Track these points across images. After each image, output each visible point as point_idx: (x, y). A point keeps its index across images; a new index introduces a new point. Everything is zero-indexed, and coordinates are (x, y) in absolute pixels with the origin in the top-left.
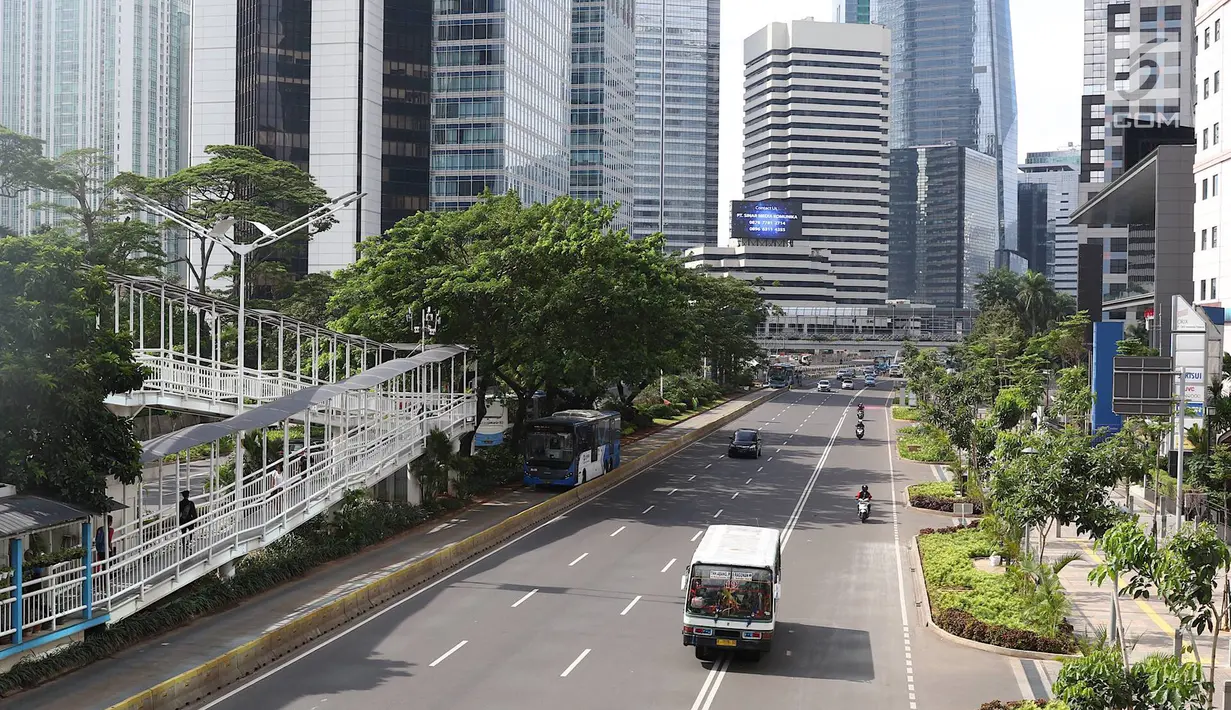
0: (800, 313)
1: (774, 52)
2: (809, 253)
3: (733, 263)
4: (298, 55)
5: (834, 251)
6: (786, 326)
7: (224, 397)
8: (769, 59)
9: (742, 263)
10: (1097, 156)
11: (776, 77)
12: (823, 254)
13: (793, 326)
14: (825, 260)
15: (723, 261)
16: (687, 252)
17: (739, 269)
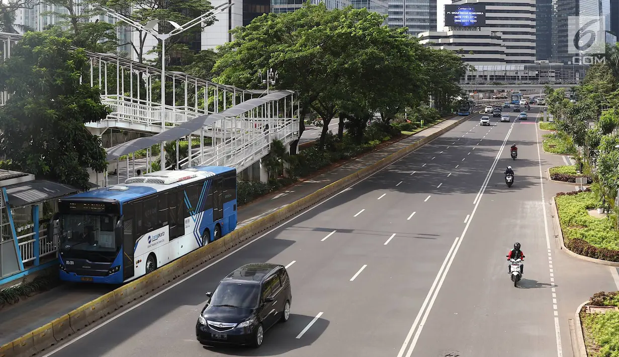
0: (485, 69)
2: (490, 34)
3: (446, 41)
5: (504, 33)
6: (477, 77)
7: (154, 122)
9: (451, 41)
12: (498, 34)
13: (481, 76)
14: (499, 38)
15: (440, 41)
16: (420, 35)
17: (450, 44)
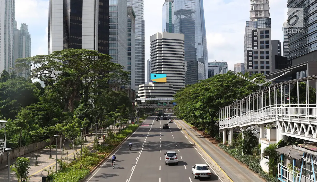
1: (158, 39)
2: (169, 85)
3: (151, 88)
4: (79, 38)
5: (174, 85)
6: (164, 103)
8: (157, 41)
9: (154, 88)
10: (251, 64)
11: (158, 45)
12: (172, 86)
14: (172, 87)
15: (149, 88)
16: (140, 86)
17: (153, 89)
